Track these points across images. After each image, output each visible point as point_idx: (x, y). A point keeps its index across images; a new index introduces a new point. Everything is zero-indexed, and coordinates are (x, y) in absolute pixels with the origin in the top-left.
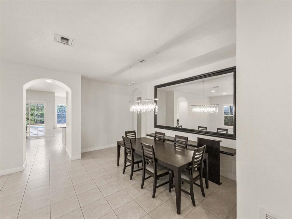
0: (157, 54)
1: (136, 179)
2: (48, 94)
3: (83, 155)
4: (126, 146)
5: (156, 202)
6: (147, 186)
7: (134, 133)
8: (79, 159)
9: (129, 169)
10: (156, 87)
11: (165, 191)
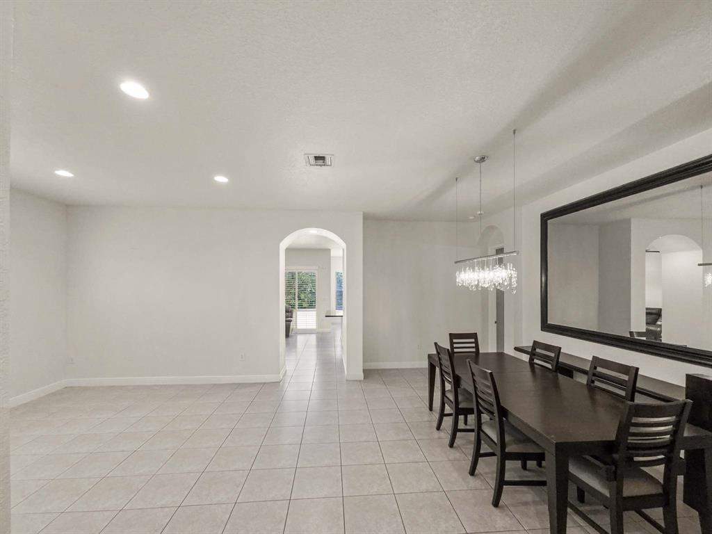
0: (514, 133)
1: (464, 450)
2: (320, 253)
3: (368, 373)
4: (443, 367)
5: (499, 520)
6: (486, 473)
7: (473, 340)
8: (360, 381)
9: (448, 422)
10: (546, 217)
11: (535, 503)
